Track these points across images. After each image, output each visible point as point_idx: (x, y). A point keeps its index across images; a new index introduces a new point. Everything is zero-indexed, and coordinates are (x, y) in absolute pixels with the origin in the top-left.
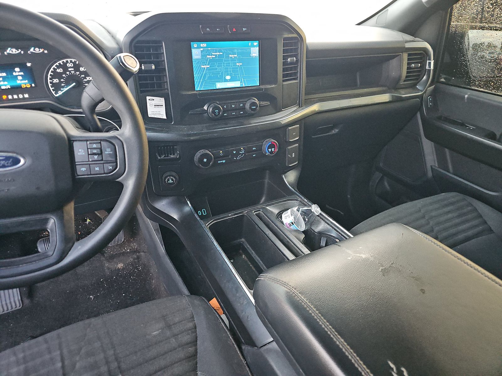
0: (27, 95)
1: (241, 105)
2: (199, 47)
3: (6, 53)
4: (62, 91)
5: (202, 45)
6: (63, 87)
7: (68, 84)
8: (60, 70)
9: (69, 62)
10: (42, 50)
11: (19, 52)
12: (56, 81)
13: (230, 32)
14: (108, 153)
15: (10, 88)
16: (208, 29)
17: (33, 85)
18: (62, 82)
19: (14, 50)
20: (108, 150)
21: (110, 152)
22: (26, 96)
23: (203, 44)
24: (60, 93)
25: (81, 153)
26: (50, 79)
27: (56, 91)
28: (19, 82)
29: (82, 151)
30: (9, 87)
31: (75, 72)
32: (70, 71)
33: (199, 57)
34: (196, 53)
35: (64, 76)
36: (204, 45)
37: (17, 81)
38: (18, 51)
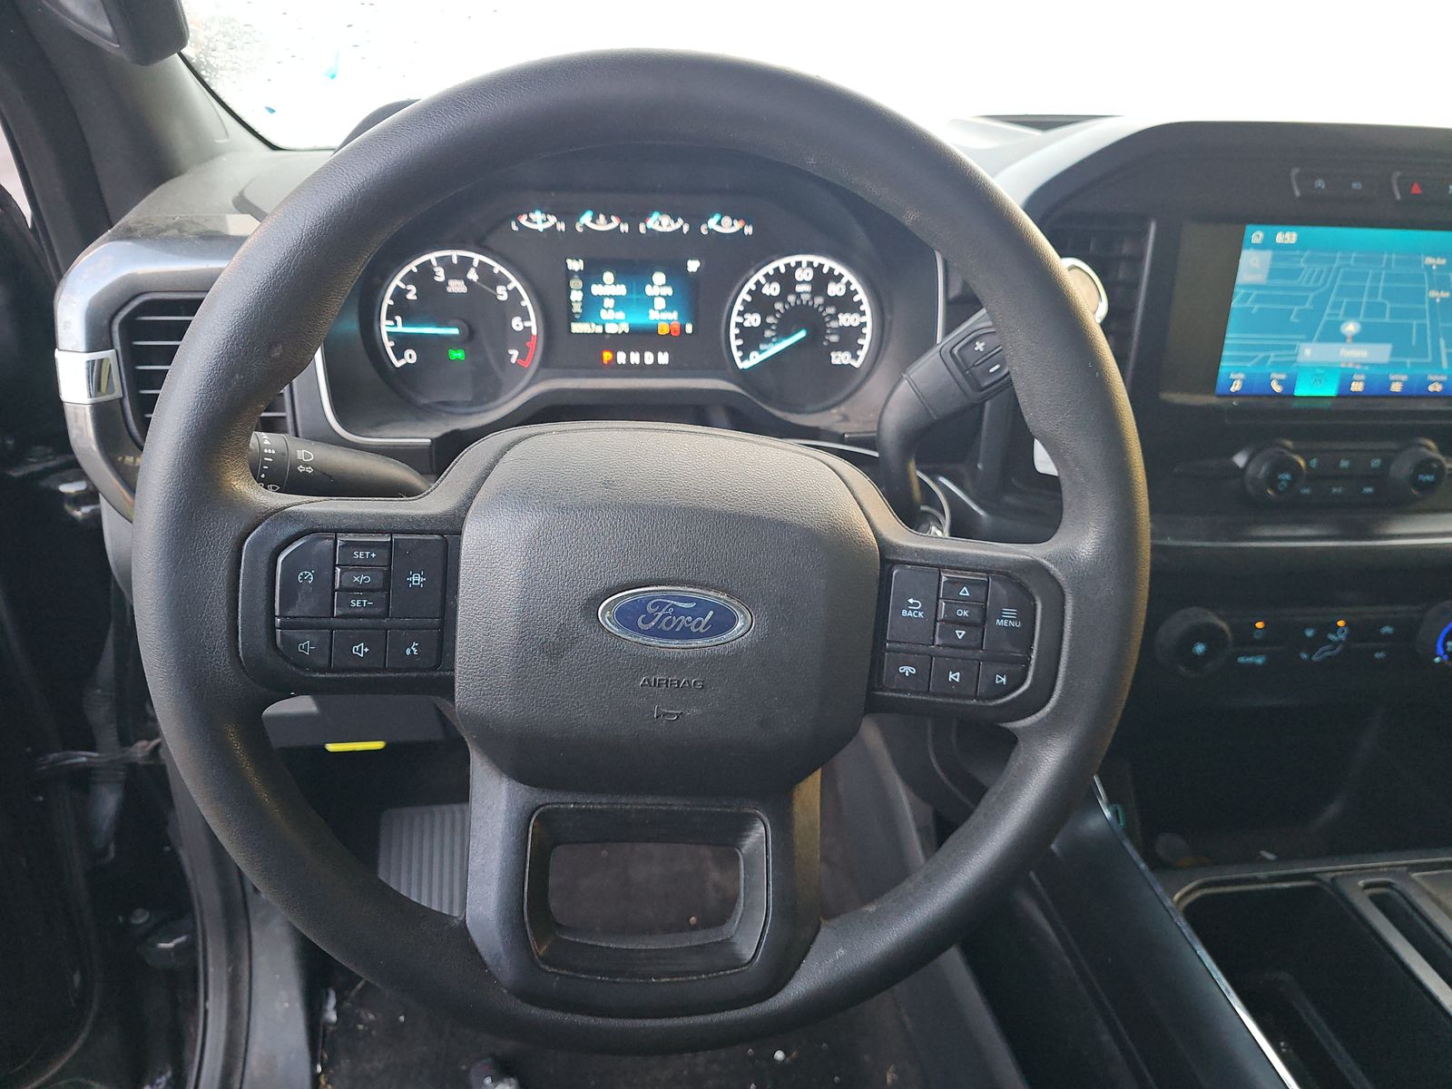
0: (666, 354)
1: (1376, 463)
2: (1267, 244)
3: (642, 229)
4: (761, 352)
5: (1280, 238)
6: (768, 341)
7: (783, 332)
8: (772, 289)
9: (804, 265)
10: (738, 225)
11: (677, 226)
12: (753, 320)
13: (1398, 197)
14: (1005, 623)
15: (627, 331)
16: (1320, 183)
17: (689, 328)
18: (769, 326)
19: (666, 220)
20: (1009, 613)
21: (1013, 624)
22: (664, 358)
23: (1288, 234)
24: (755, 358)
25: (913, 610)
26: (741, 314)
27: (746, 350)
28: (654, 316)
29: (917, 605)
30: (625, 328)
31: (812, 299)
32: (798, 295)
33: (1260, 278)
34: (1253, 265)
35: (778, 306)
36: (1287, 236)
37: (651, 311)
38: (676, 221)
